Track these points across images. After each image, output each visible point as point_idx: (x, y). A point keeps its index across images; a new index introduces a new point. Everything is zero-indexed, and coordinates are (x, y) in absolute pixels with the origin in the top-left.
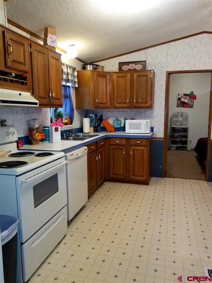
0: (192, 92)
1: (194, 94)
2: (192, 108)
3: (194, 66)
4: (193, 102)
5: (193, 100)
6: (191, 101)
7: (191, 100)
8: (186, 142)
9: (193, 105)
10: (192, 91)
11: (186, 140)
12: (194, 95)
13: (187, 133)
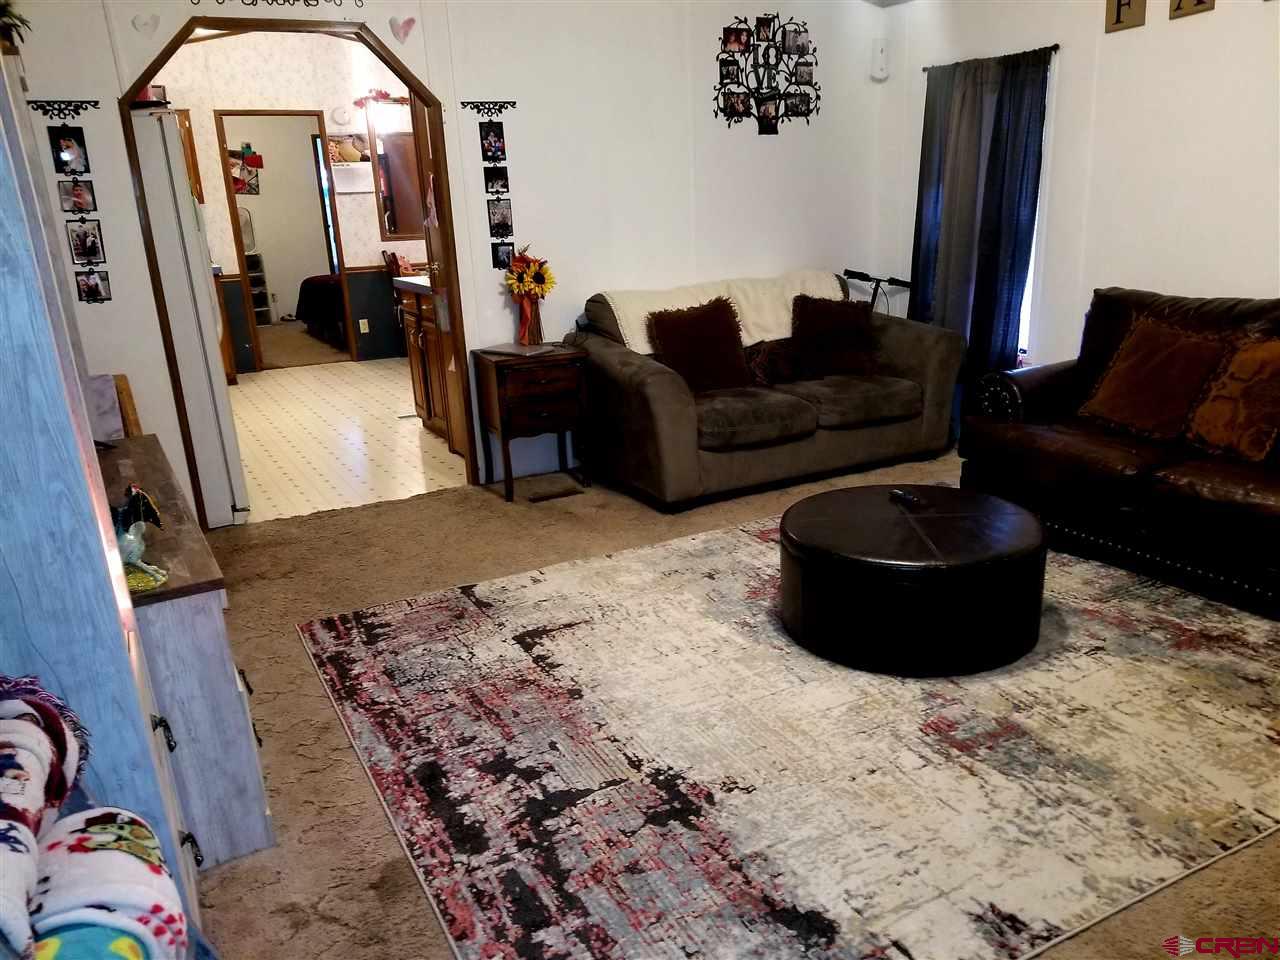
0: (248, 146)
1: (253, 149)
2: (258, 193)
3: (277, 99)
4: (257, 176)
5: (254, 170)
6: (250, 172)
7: (250, 169)
8: (262, 300)
9: (258, 186)
10: (247, 141)
11: (261, 292)
12: (255, 153)
13: (262, 271)
